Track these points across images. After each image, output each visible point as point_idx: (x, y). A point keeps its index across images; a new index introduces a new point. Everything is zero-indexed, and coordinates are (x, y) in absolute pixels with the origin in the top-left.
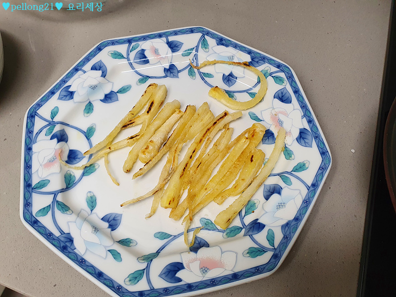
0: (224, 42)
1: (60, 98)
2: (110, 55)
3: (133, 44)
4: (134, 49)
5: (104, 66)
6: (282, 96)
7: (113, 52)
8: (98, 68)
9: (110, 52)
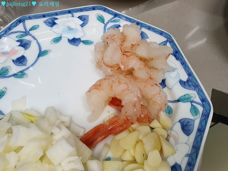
0: (177, 55)
1: (45, 22)
2: (97, 16)
3: (117, 18)
4: (114, 21)
5: (87, 21)
6: (186, 125)
7: (100, 15)
8: (83, 19)
9: (98, 15)
